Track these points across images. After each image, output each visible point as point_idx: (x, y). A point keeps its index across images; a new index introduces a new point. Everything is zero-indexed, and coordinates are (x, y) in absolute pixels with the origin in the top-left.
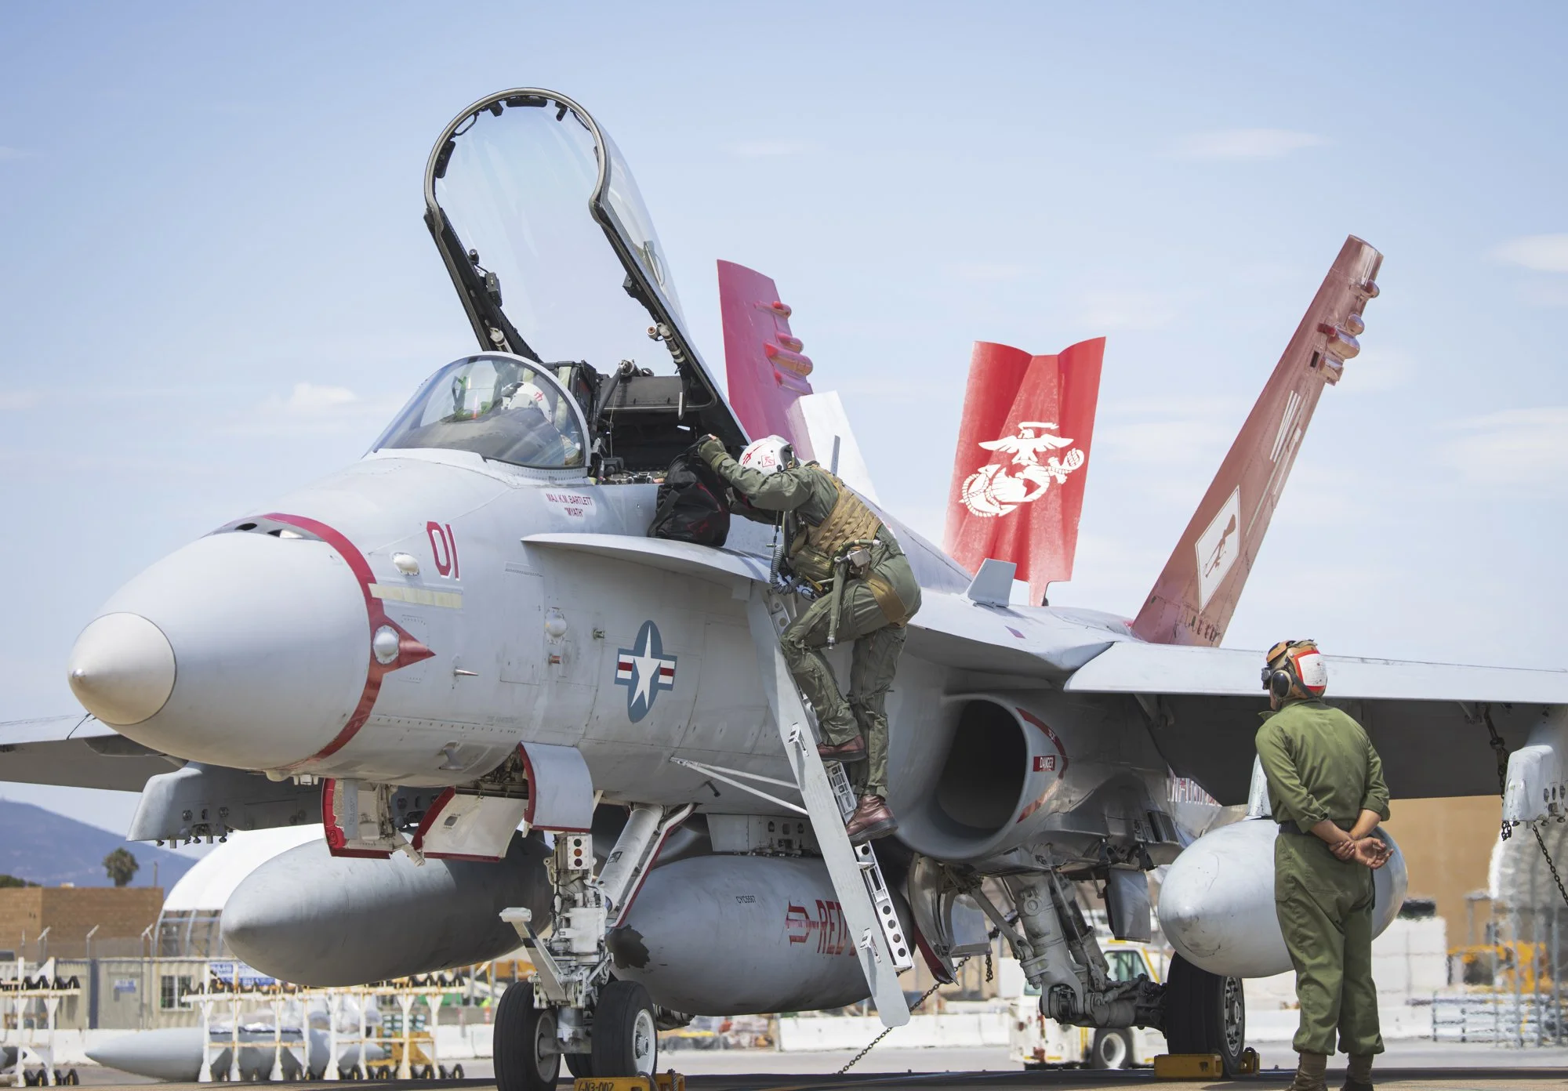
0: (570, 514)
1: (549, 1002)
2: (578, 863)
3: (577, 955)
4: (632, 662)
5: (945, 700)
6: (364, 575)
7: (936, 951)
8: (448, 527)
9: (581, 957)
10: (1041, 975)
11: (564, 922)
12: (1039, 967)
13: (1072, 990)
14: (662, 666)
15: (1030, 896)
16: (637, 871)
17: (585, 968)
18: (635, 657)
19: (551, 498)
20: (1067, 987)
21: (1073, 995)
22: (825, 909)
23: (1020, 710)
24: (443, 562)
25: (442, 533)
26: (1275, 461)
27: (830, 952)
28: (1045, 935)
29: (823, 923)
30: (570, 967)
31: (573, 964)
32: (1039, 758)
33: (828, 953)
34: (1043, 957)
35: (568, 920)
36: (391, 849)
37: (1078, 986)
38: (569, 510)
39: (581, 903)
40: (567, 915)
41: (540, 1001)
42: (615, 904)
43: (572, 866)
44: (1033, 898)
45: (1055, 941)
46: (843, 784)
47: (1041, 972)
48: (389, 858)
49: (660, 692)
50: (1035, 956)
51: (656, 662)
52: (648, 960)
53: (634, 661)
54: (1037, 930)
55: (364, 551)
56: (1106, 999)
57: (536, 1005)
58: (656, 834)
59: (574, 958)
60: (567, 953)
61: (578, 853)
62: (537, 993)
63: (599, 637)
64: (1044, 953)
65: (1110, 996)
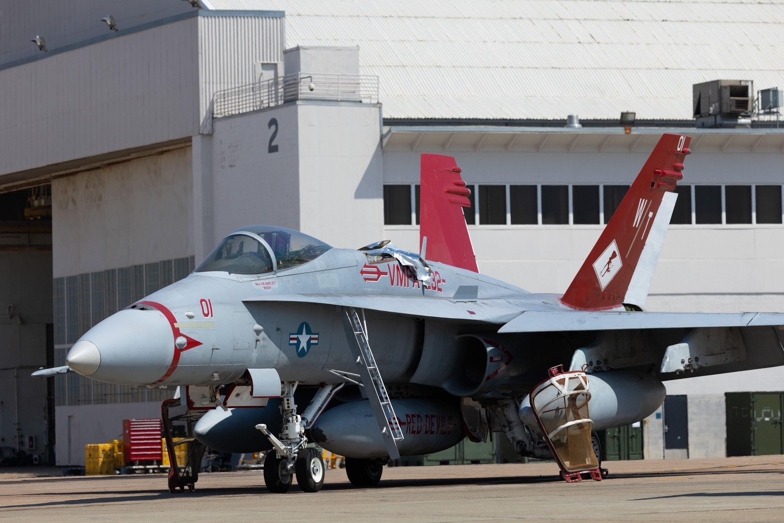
0: (265, 289)
1: (281, 456)
2: (288, 407)
3: (290, 439)
4: (297, 337)
5: (457, 337)
6: (172, 320)
7: (471, 430)
8: (209, 300)
9: (292, 440)
10: (513, 438)
11: (285, 428)
12: (512, 434)
13: (525, 443)
14: (311, 337)
15: (506, 408)
16: (320, 408)
17: (293, 444)
18: (298, 335)
19: (257, 284)
20: (523, 442)
21: (525, 445)
22: (410, 418)
23: (484, 339)
24: (206, 312)
25: (206, 302)
26: (637, 226)
27: (413, 432)
28: (513, 422)
29: (408, 423)
30: (288, 443)
31: (289, 442)
32: (493, 357)
33: (412, 433)
34: (513, 431)
35: (287, 427)
36: (216, 406)
37: (527, 442)
38: (265, 288)
39: (291, 421)
40: (286, 426)
41: (278, 456)
42: (309, 421)
43: (286, 408)
44: (507, 408)
45: (517, 424)
46: (378, 375)
47: (512, 436)
48: (216, 409)
49: (312, 346)
50: (510, 430)
51: (308, 336)
52: (327, 439)
53: (298, 336)
54: (510, 421)
55: (173, 312)
56: (539, 446)
57: (277, 457)
58: (330, 394)
59: (289, 440)
60: (287, 439)
61: (288, 404)
62: (277, 453)
63: (279, 330)
64: (513, 429)
65: (541, 445)
